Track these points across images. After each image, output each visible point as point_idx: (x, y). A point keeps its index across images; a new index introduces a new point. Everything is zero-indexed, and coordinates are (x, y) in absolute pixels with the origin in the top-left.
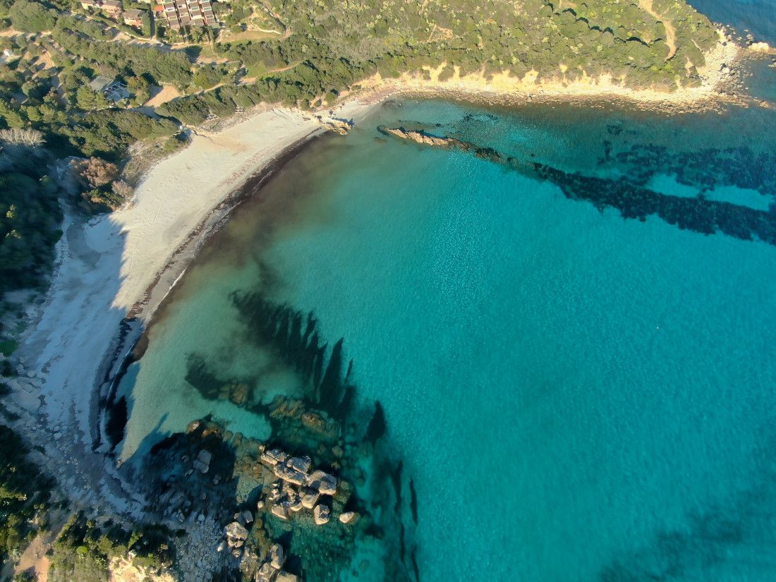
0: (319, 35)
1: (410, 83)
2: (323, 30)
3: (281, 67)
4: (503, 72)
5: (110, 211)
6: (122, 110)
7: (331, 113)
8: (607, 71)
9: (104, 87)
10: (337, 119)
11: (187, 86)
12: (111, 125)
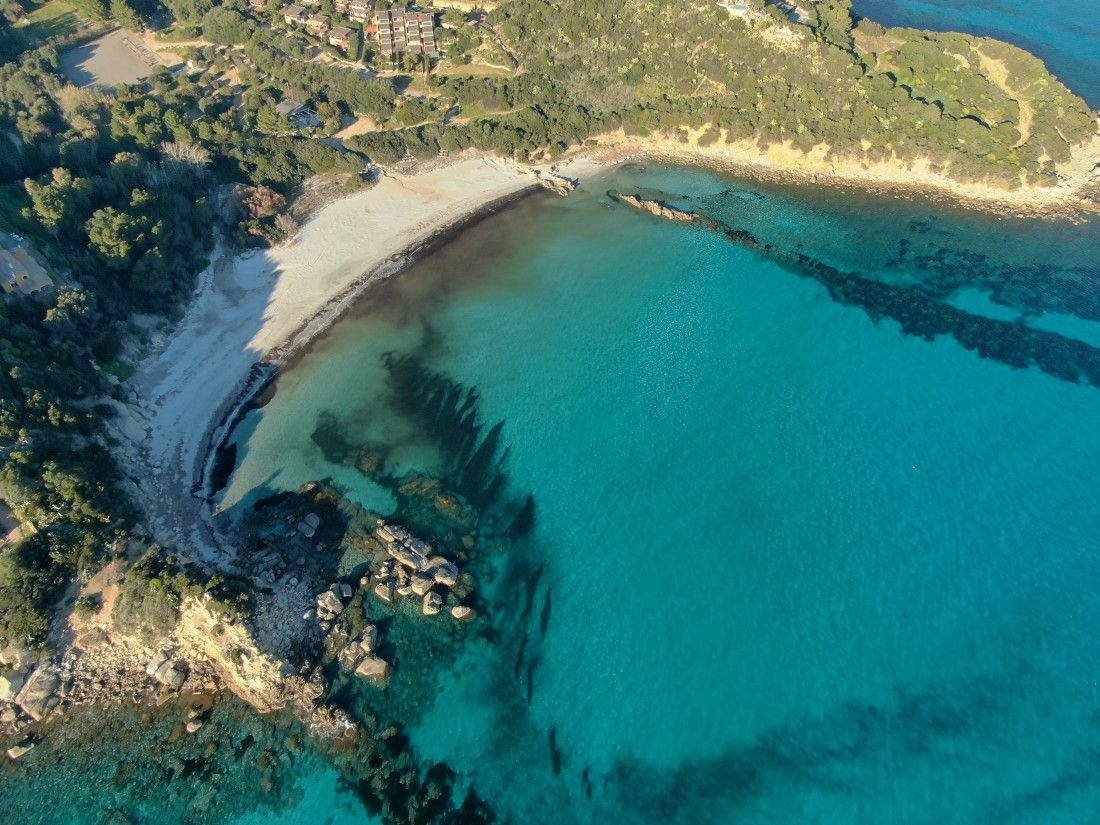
0: (557, 76)
1: (661, 145)
2: (563, 70)
3: (504, 109)
4: (784, 142)
5: (267, 246)
6: (306, 139)
7: (553, 168)
8: (925, 155)
9: (291, 111)
10: (559, 177)
11: (386, 121)
12: (289, 154)
